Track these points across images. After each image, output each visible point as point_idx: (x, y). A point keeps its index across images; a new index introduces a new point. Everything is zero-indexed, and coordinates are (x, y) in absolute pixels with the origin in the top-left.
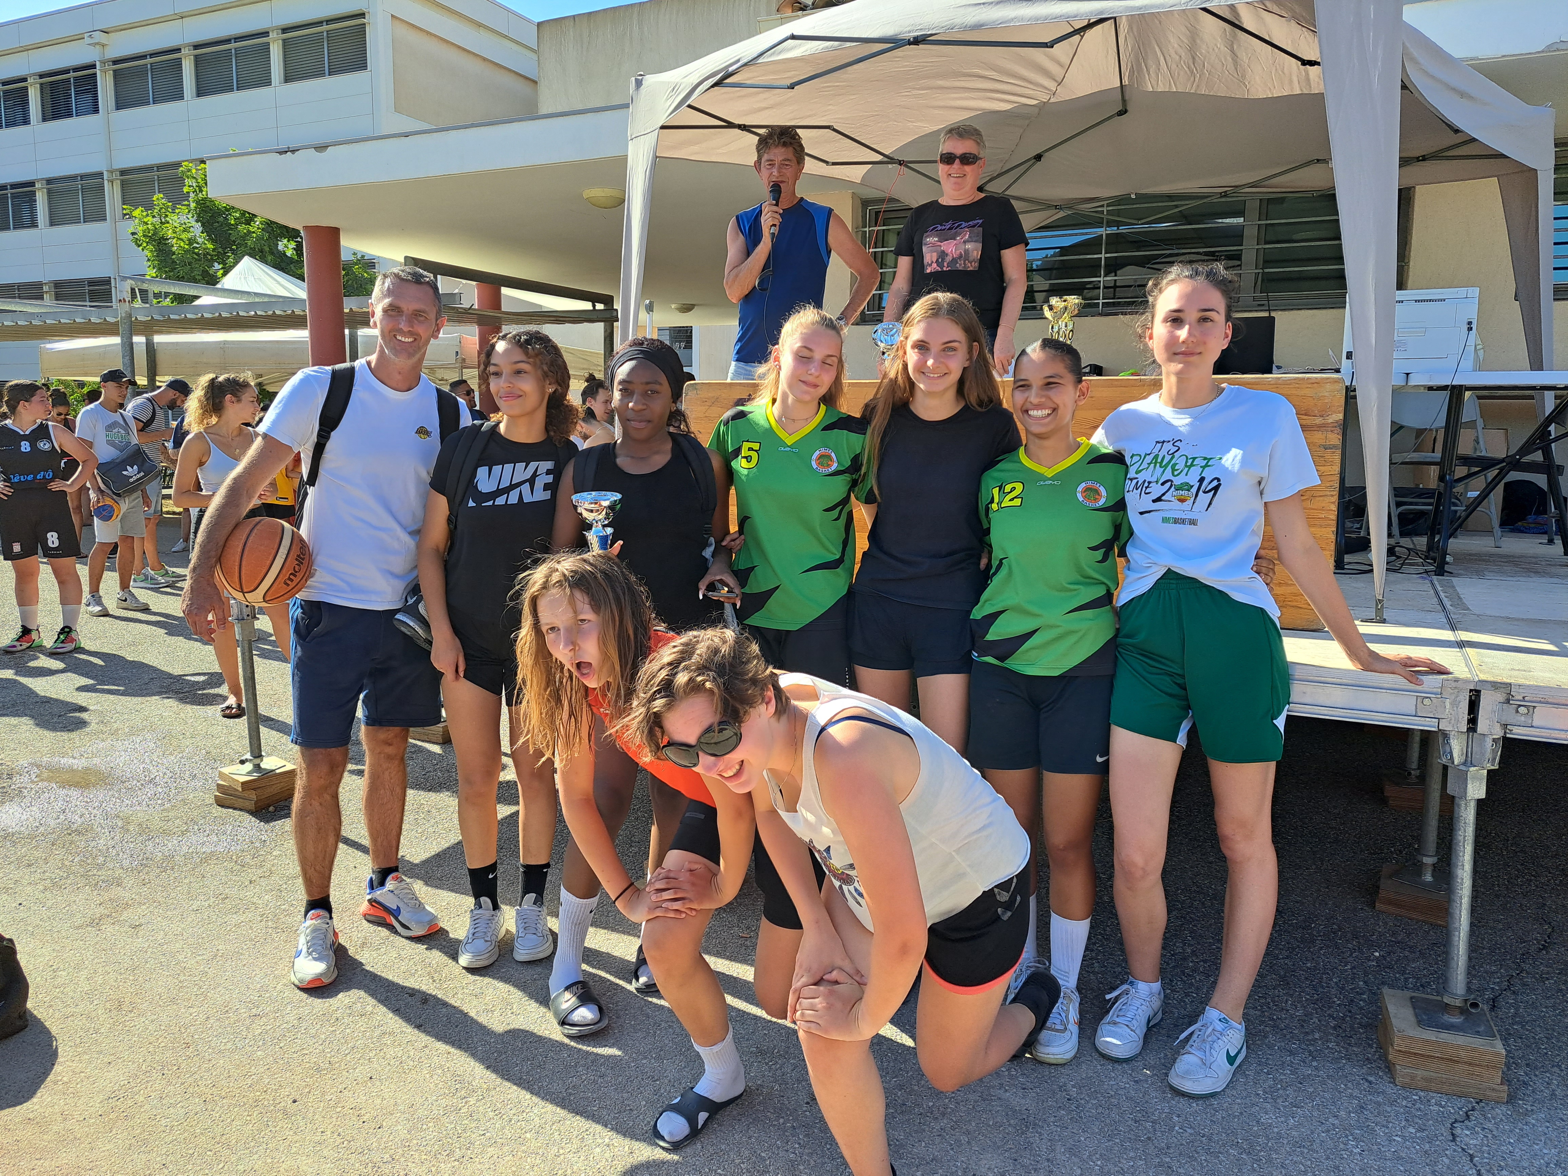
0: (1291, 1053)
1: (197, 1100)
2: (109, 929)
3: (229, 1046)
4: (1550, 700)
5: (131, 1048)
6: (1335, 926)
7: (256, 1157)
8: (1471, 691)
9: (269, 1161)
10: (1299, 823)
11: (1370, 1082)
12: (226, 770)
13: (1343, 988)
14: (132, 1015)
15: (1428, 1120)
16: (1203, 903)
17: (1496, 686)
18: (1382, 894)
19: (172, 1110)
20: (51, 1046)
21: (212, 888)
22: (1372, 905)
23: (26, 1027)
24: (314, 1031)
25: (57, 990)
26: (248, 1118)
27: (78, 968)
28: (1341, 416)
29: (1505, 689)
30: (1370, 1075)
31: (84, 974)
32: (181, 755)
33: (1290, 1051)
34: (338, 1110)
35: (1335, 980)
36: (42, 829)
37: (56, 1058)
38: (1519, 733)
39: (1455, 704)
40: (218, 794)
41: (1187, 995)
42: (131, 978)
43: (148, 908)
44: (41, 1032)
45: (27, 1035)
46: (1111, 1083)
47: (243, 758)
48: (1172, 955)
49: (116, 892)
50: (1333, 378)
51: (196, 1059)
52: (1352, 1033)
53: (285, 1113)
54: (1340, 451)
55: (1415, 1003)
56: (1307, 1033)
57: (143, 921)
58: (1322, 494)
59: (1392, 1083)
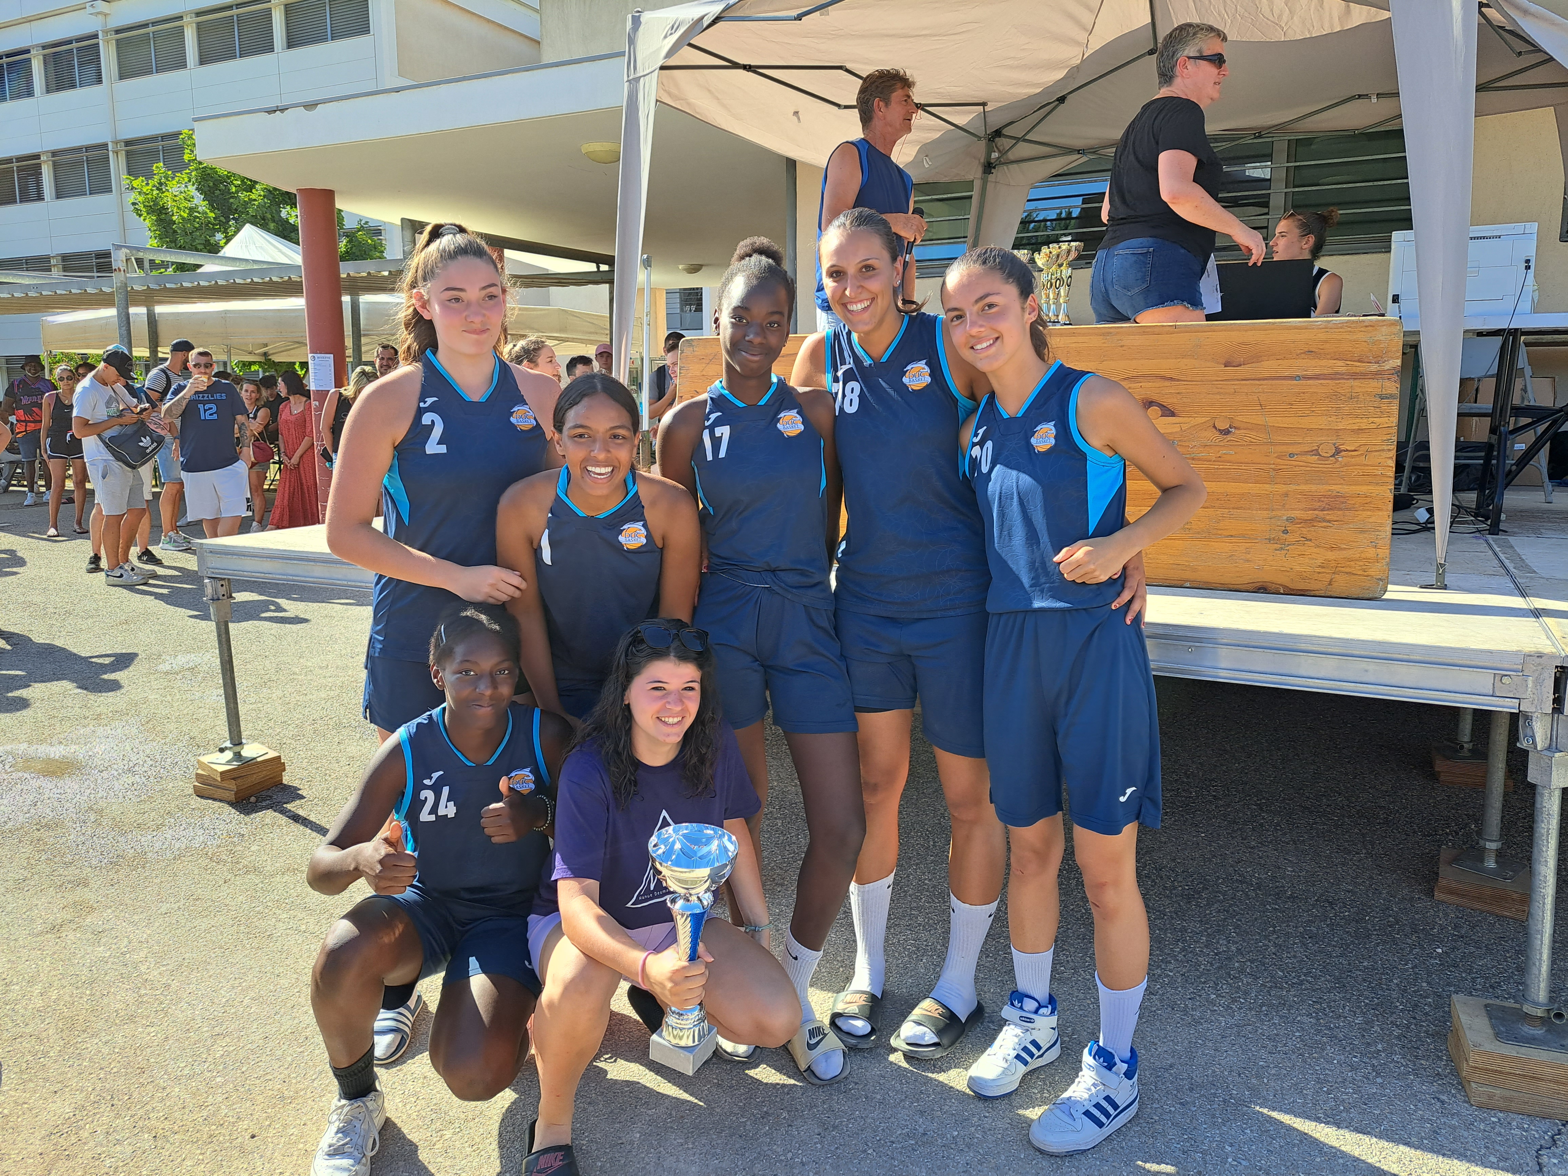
0: (1353, 1068)
1: (146, 1136)
2: (69, 936)
3: (186, 1072)
5: (80, 1074)
6: (1391, 919)
8: (1558, 667)
10: (1346, 803)
11: (1443, 1102)
12: (205, 759)
13: (1405, 991)
14: (85, 1035)
15: (1510, 1147)
16: (1247, 895)
18: (1442, 882)
19: (118, 1148)
21: (184, 888)
22: (1430, 893)
24: (279, 1053)
25: (8, 1007)
26: (201, 1157)
27: (31, 982)
28: (1399, 362)
30: (1443, 1093)
31: (37, 989)
32: (163, 741)
33: (1351, 1066)
34: (301, 1146)
35: (1395, 981)
36: (10, 824)
39: (1539, 683)
40: (197, 784)
41: (1234, 1000)
42: (88, 992)
43: (114, 911)
46: (1154, 1105)
47: (223, 746)
48: (1216, 954)
49: (82, 893)
50: (1390, 320)
51: (150, 1087)
52: (1419, 1043)
53: (242, 1150)
54: (1397, 401)
55: (1491, 1012)
56: (1369, 1043)
57: (107, 927)
58: (1378, 448)
59: (1465, 1102)
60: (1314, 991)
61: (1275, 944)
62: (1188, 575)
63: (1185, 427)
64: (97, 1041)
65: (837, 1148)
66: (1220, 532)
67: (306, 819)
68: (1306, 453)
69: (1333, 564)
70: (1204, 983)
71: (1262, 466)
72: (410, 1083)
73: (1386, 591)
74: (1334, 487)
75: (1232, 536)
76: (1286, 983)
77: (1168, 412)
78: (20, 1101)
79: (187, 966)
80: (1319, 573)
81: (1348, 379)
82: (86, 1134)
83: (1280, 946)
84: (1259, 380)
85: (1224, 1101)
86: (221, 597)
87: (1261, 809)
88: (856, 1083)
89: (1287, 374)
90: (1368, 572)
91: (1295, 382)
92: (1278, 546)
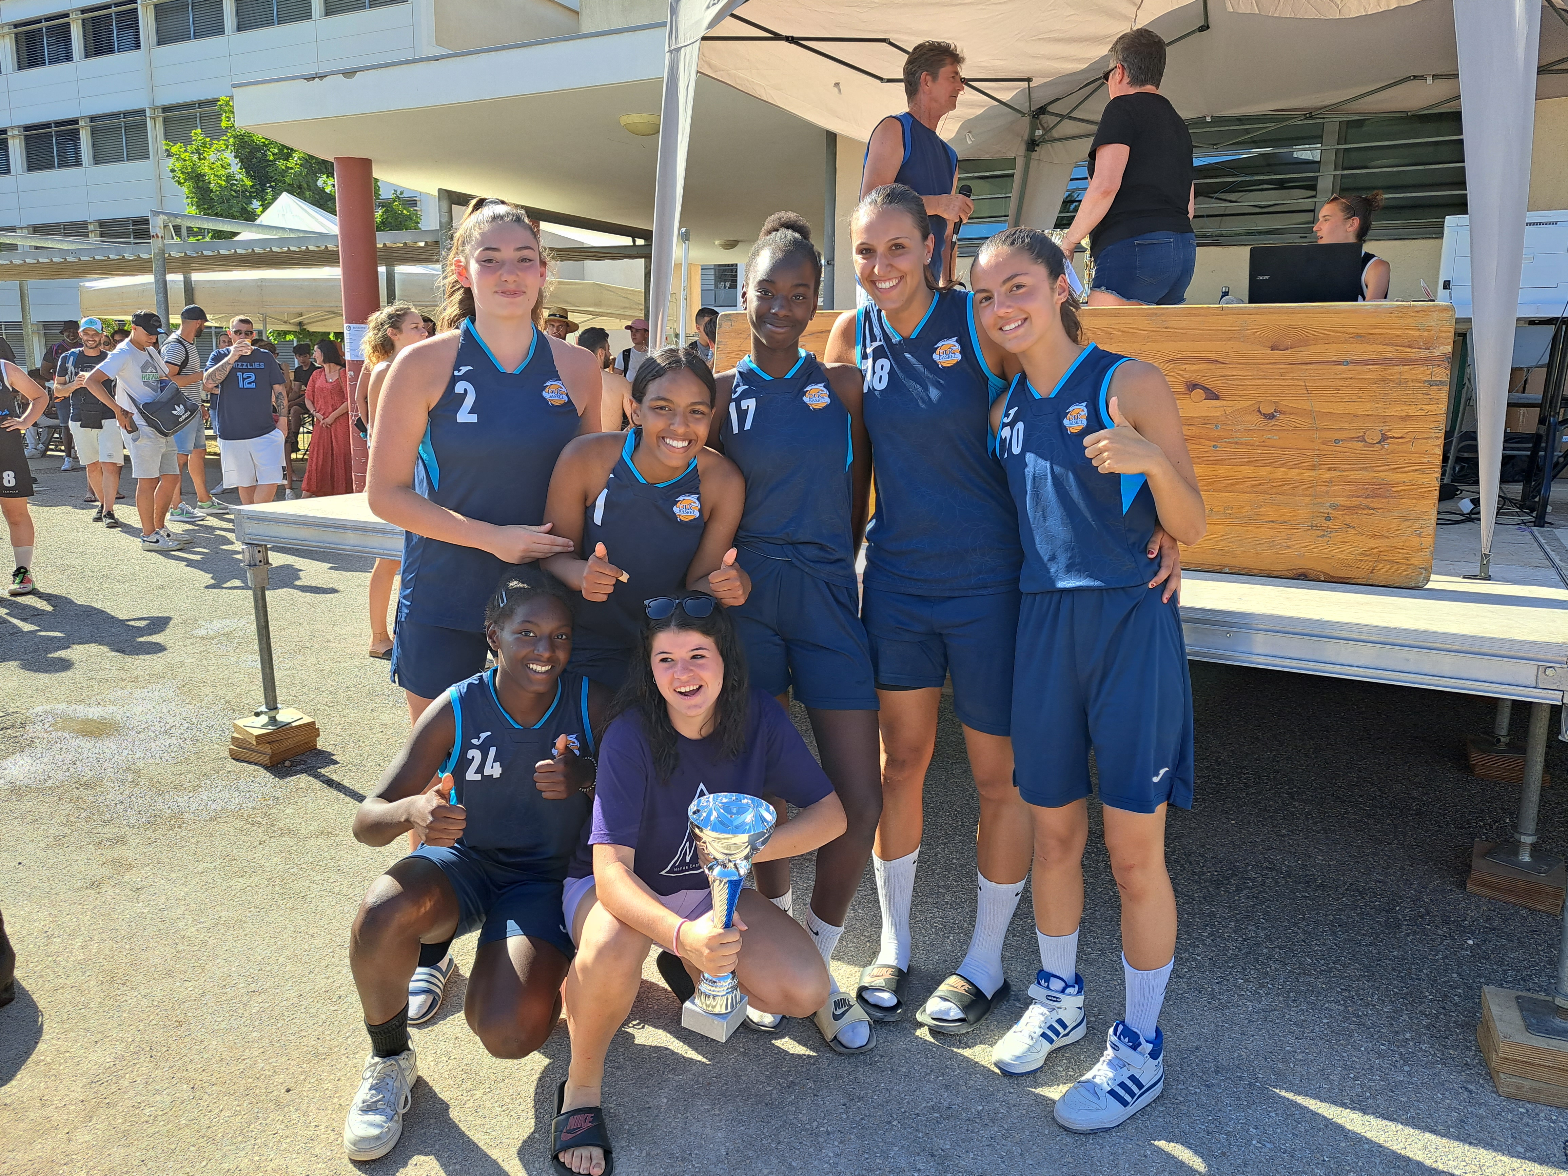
0: (1380, 1056)
1: (185, 1086)
2: (109, 891)
3: (223, 1026)
5: (120, 1025)
6: (1422, 910)
7: (243, 1153)
9: (257, 1158)
10: (1378, 793)
11: (1470, 1092)
12: (240, 723)
13: (1435, 981)
14: (125, 988)
15: (1537, 1138)
16: (1276, 882)
18: (1475, 875)
19: (158, 1098)
20: (37, 1022)
21: (220, 848)
22: (1462, 886)
23: (12, 1000)
24: (314, 1011)
25: (50, 959)
26: (238, 1108)
27: (73, 935)
28: (1449, 349)
30: (1471, 1083)
31: (79, 941)
32: (199, 705)
33: (1379, 1054)
34: (336, 1100)
35: (1425, 971)
36: (50, 782)
37: (41, 1036)
40: (232, 747)
41: (1262, 986)
42: (127, 947)
43: (152, 869)
44: (27, 1006)
45: (11, 1009)
46: (1180, 1087)
47: (259, 710)
48: (1245, 940)
49: (120, 851)
50: (1442, 306)
51: (187, 1040)
52: (1448, 1033)
53: (278, 1103)
54: (1447, 388)
55: (1522, 1004)
56: (1397, 1032)
57: (145, 884)
58: (1425, 435)
59: (1494, 1092)
60: (1343, 978)
61: (1305, 932)
62: (1227, 560)
63: (1229, 410)
64: (136, 993)
65: (862, 1119)
66: (1262, 518)
67: (339, 784)
68: (1352, 439)
69: (1376, 552)
70: (1232, 967)
71: (1303, 452)
72: (442, 1043)
73: (1428, 581)
74: (1377, 475)
75: (1273, 522)
76: (1315, 970)
77: (1211, 395)
78: (62, 1049)
79: (223, 924)
80: (1361, 561)
81: (1397, 365)
82: (126, 1084)
83: (1310, 933)
84: (1306, 364)
85: (1250, 1084)
86: (258, 563)
87: (1293, 798)
88: (882, 1056)
89: (1334, 359)
90: (1412, 562)
91: (1343, 367)
92: (1320, 533)
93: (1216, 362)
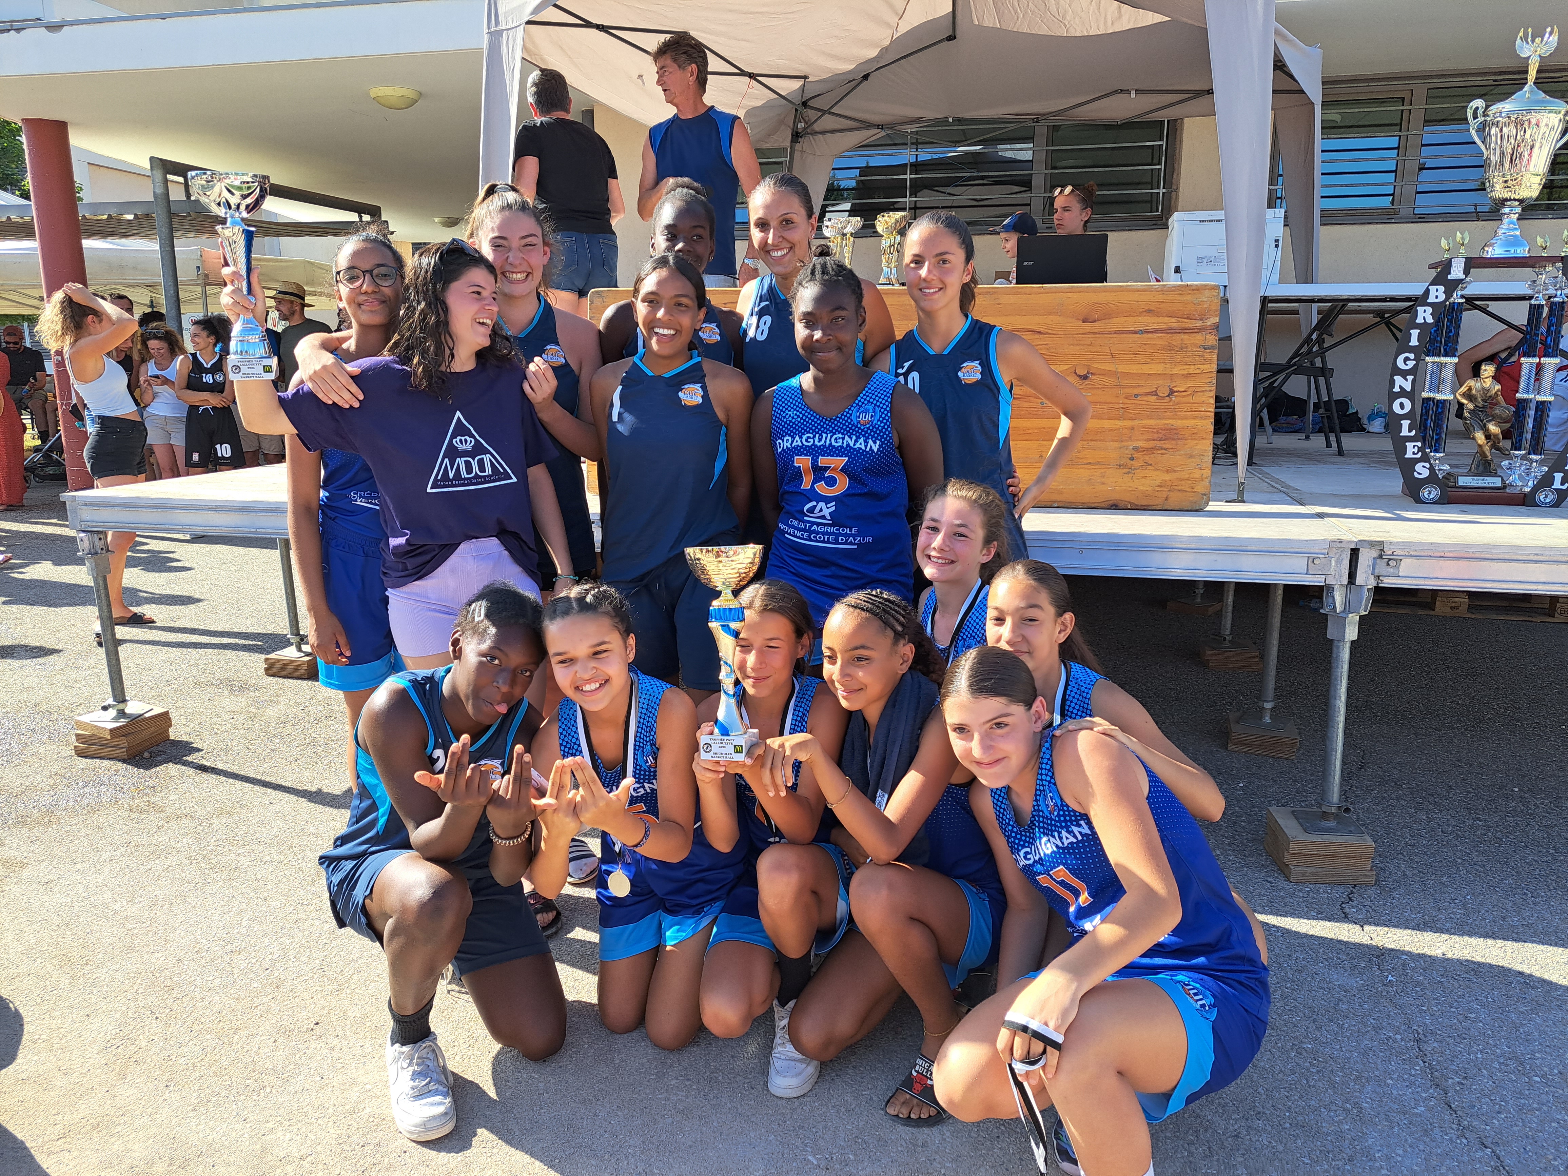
1: (209, 1036)
4: (1413, 553)
8: (1352, 549)
11: (1271, 882)
12: (86, 718)
17: (1372, 544)
18: (1233, 737)
22: (1224, 746)
28: (1215, 320)
29: (1378, 546)
30: (1269, 877)
38: (1389, 582)
39: (1339, 562)
40: (78, 744)
47: (106, 704)
50: (1210, 285)
52: (1244, 847)
54: (1216, 351)
55: (1298, 816)
58: (1202, 389)
59: (1287, 880)
62: (1055, 497)
67: (214, 768)
68: (1147, 394)
69: (1169, 483)
71: (1111, 405)
73: (1208, 504)
74: (1167, 422)
80: (1158, 491)
81: (1179, 333)
84: (1110, 333)
86: (99, 551)
89: (1132, 329)
90: (1195, 490)
91: (1138, 336)
92: (1126, 471)
93: (1040, 333)
